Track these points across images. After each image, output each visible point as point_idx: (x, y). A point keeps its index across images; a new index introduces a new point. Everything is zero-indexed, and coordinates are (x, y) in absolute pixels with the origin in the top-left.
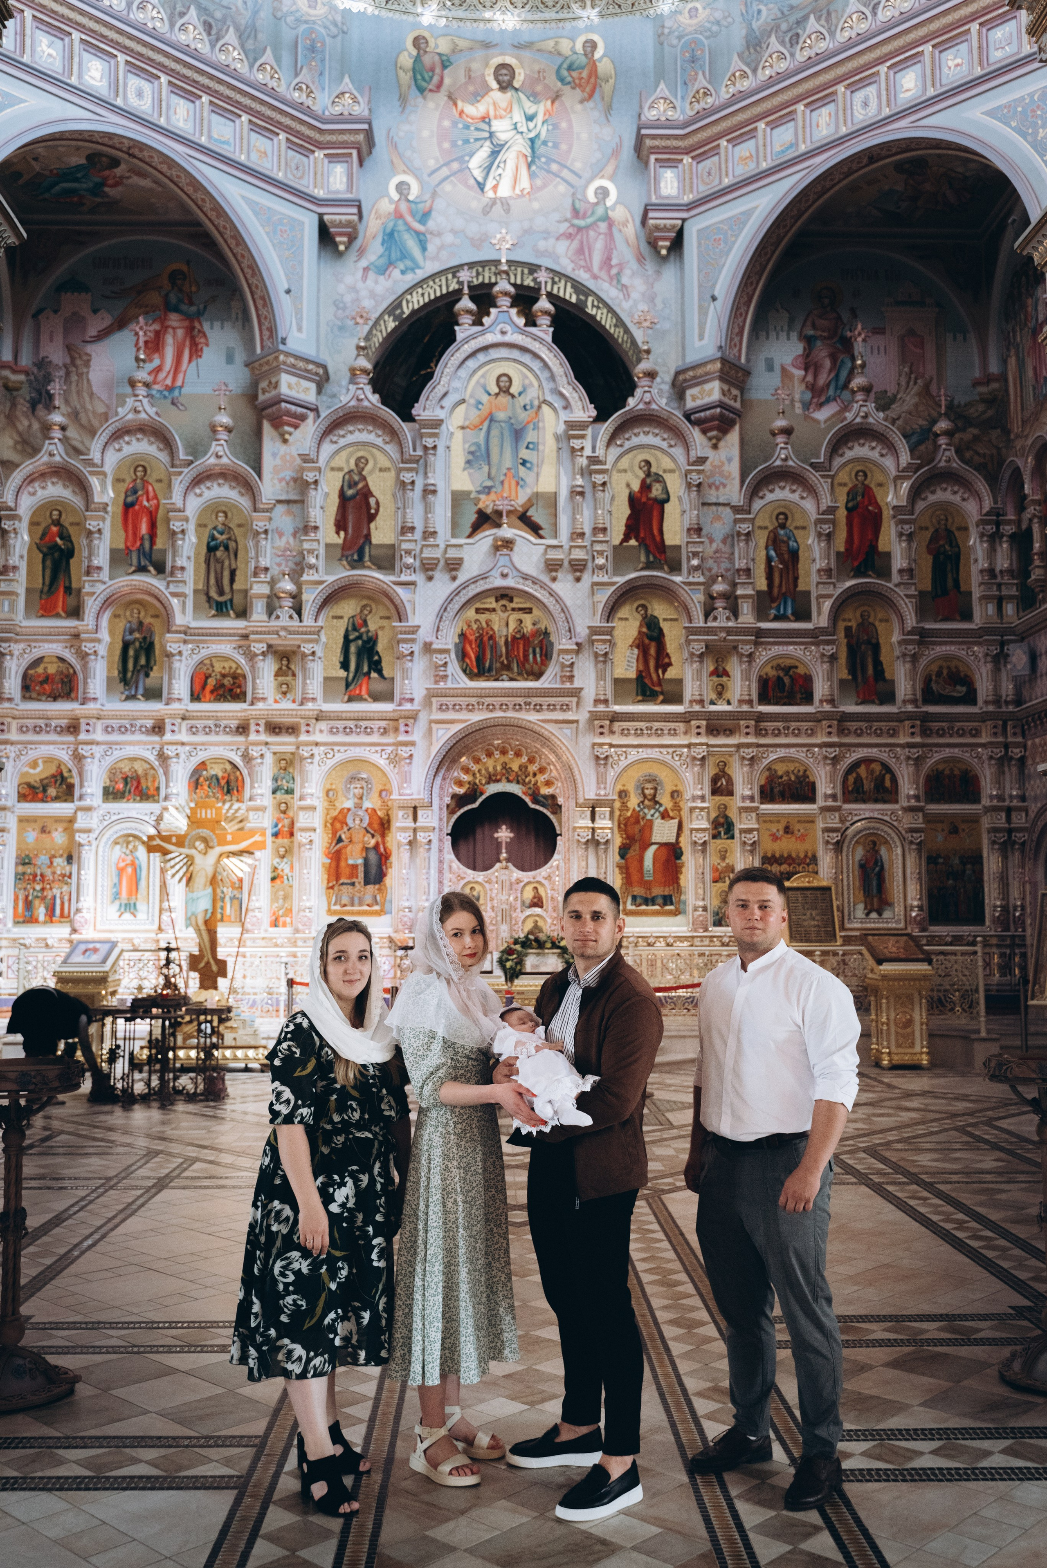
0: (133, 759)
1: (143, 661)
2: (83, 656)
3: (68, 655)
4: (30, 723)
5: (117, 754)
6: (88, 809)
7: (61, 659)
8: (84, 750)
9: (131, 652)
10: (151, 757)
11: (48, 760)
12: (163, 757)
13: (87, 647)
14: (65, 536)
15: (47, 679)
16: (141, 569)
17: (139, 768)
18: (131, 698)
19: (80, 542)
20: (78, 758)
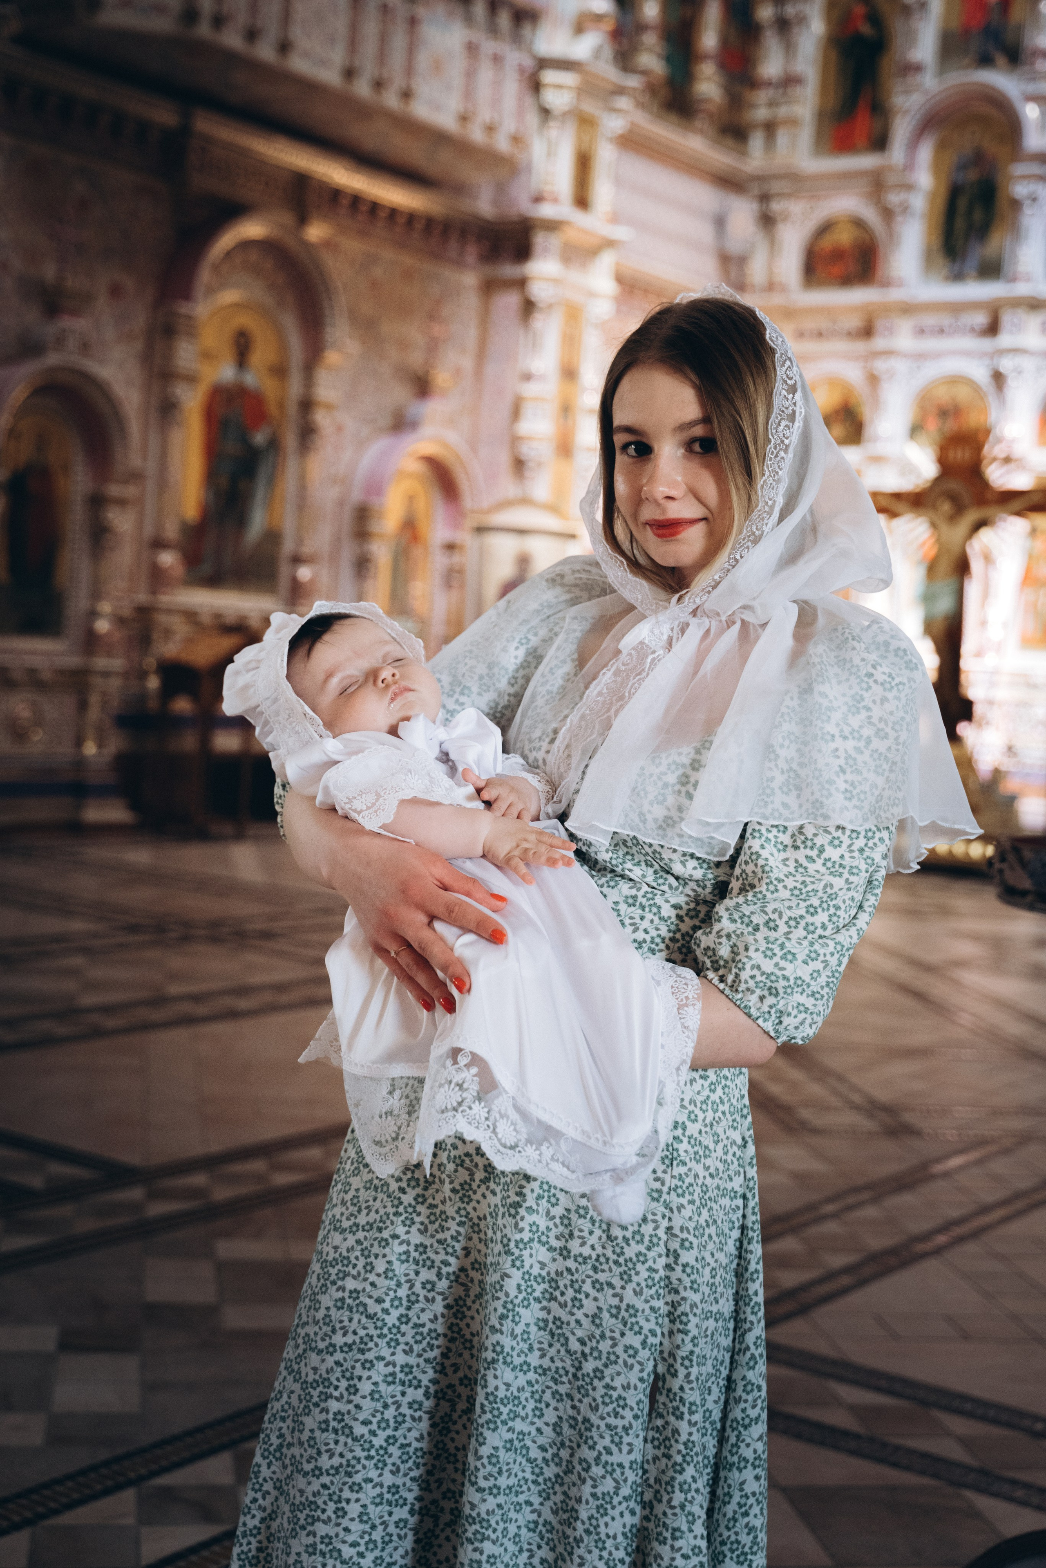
0: (955, 380)
1: (978, 215)
2: (888, 214)
3: (870, 214)
4: (809, 324)
5: (933, 370)
6: (877, 460)
7: (858, 223)
8: (880, 365)
9: (962, 204)
10: (980, 373)
11: (833, 382)
12: (998, 378)
13: (894, 198)
14: (876, 19)
15: (838, 255)
16: (985, 61)
17: (963, 394)
18: (958, 277)
19: (897, 25)
20: (873, 380)
